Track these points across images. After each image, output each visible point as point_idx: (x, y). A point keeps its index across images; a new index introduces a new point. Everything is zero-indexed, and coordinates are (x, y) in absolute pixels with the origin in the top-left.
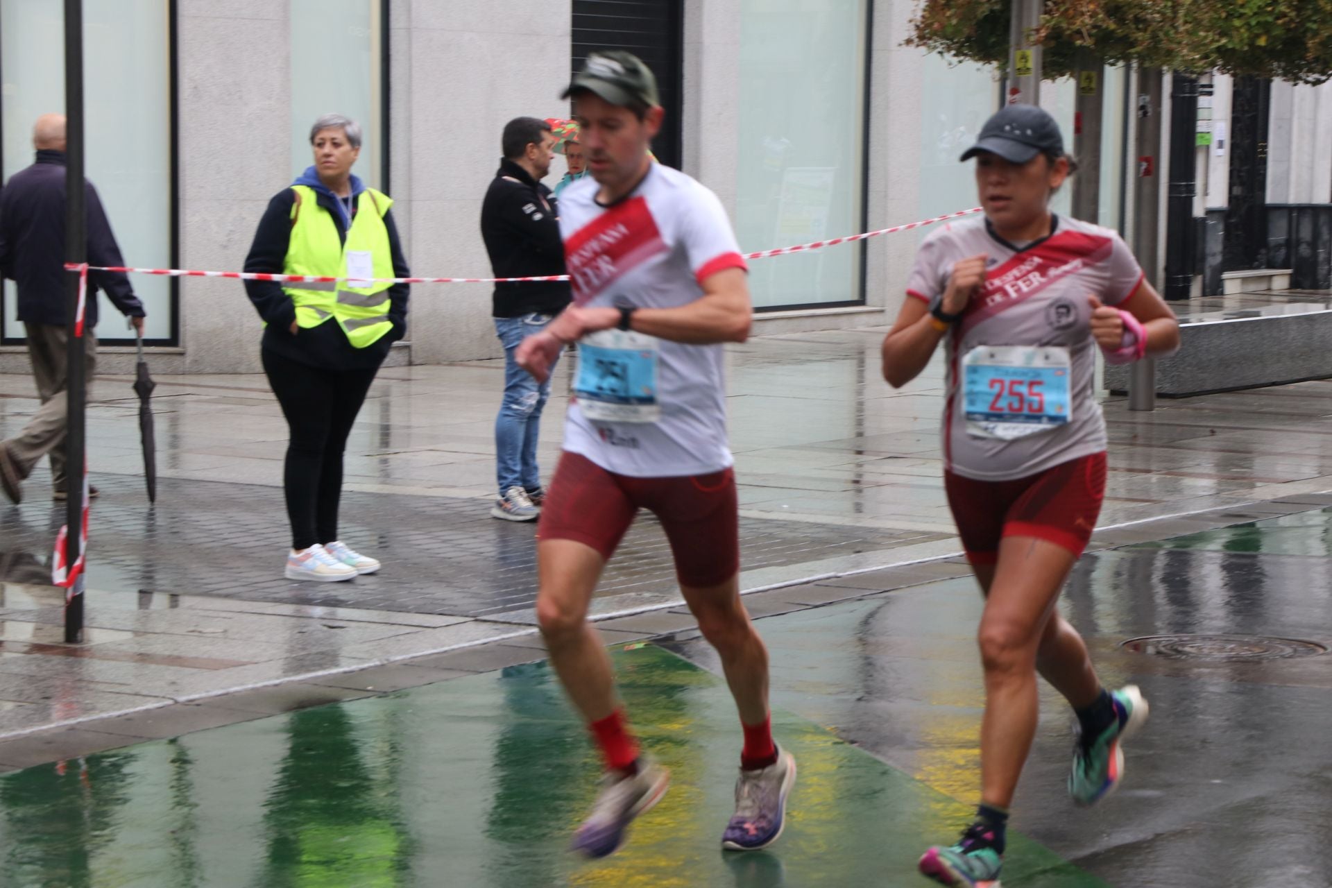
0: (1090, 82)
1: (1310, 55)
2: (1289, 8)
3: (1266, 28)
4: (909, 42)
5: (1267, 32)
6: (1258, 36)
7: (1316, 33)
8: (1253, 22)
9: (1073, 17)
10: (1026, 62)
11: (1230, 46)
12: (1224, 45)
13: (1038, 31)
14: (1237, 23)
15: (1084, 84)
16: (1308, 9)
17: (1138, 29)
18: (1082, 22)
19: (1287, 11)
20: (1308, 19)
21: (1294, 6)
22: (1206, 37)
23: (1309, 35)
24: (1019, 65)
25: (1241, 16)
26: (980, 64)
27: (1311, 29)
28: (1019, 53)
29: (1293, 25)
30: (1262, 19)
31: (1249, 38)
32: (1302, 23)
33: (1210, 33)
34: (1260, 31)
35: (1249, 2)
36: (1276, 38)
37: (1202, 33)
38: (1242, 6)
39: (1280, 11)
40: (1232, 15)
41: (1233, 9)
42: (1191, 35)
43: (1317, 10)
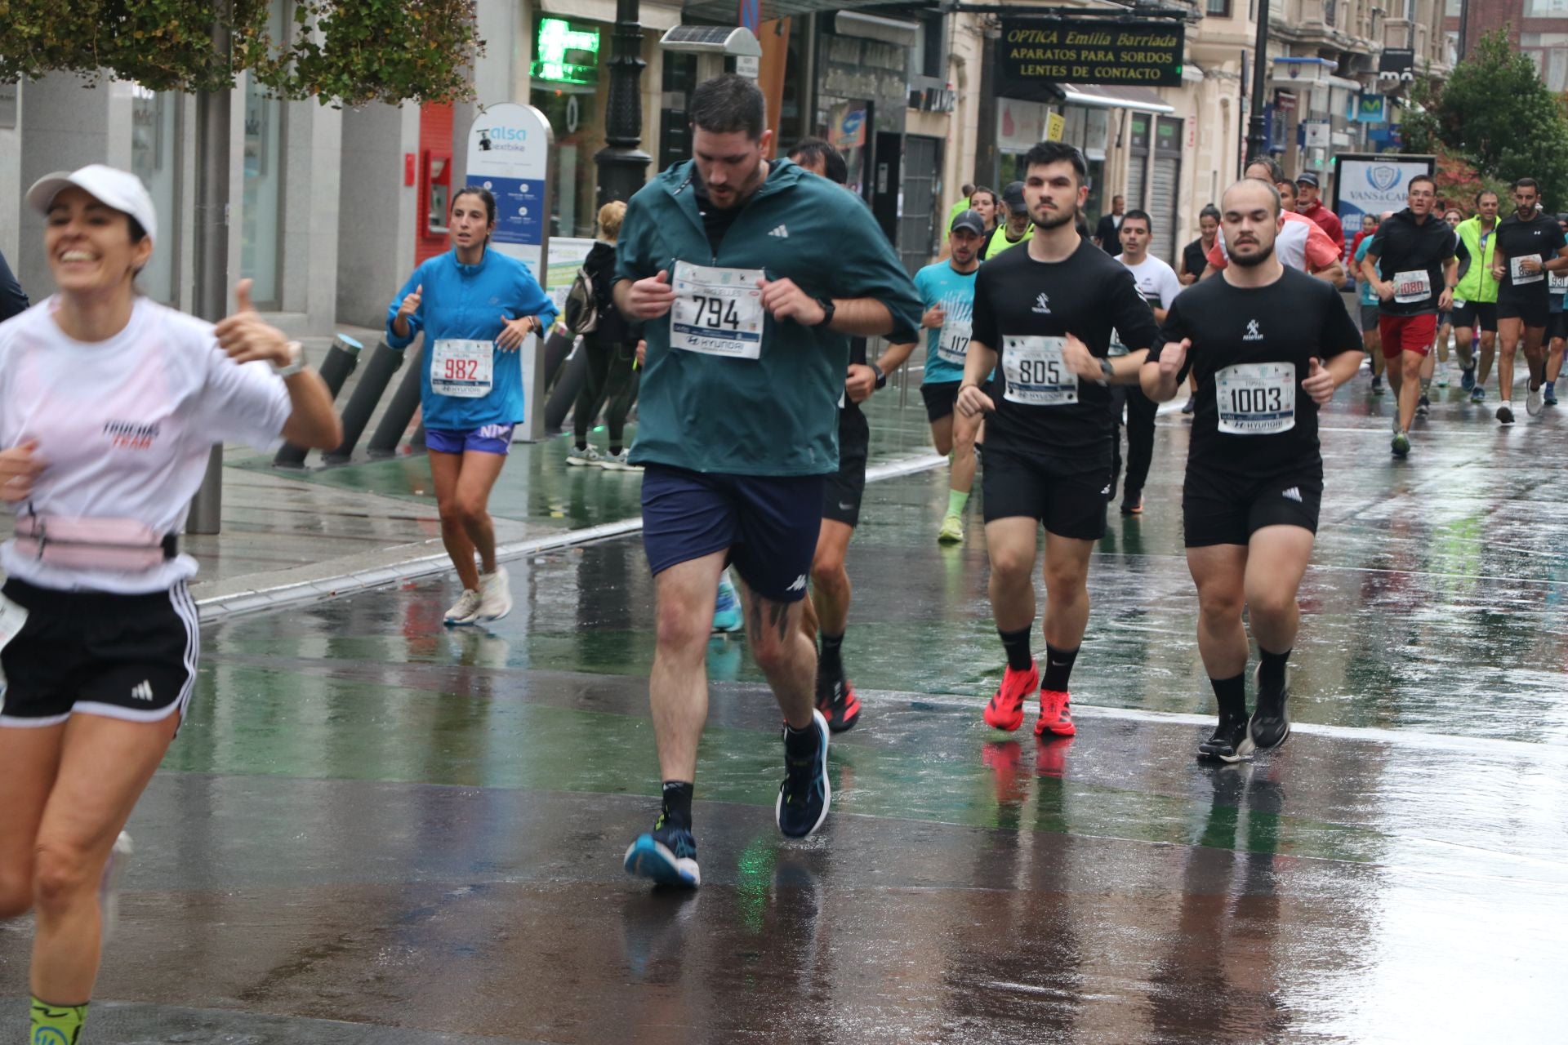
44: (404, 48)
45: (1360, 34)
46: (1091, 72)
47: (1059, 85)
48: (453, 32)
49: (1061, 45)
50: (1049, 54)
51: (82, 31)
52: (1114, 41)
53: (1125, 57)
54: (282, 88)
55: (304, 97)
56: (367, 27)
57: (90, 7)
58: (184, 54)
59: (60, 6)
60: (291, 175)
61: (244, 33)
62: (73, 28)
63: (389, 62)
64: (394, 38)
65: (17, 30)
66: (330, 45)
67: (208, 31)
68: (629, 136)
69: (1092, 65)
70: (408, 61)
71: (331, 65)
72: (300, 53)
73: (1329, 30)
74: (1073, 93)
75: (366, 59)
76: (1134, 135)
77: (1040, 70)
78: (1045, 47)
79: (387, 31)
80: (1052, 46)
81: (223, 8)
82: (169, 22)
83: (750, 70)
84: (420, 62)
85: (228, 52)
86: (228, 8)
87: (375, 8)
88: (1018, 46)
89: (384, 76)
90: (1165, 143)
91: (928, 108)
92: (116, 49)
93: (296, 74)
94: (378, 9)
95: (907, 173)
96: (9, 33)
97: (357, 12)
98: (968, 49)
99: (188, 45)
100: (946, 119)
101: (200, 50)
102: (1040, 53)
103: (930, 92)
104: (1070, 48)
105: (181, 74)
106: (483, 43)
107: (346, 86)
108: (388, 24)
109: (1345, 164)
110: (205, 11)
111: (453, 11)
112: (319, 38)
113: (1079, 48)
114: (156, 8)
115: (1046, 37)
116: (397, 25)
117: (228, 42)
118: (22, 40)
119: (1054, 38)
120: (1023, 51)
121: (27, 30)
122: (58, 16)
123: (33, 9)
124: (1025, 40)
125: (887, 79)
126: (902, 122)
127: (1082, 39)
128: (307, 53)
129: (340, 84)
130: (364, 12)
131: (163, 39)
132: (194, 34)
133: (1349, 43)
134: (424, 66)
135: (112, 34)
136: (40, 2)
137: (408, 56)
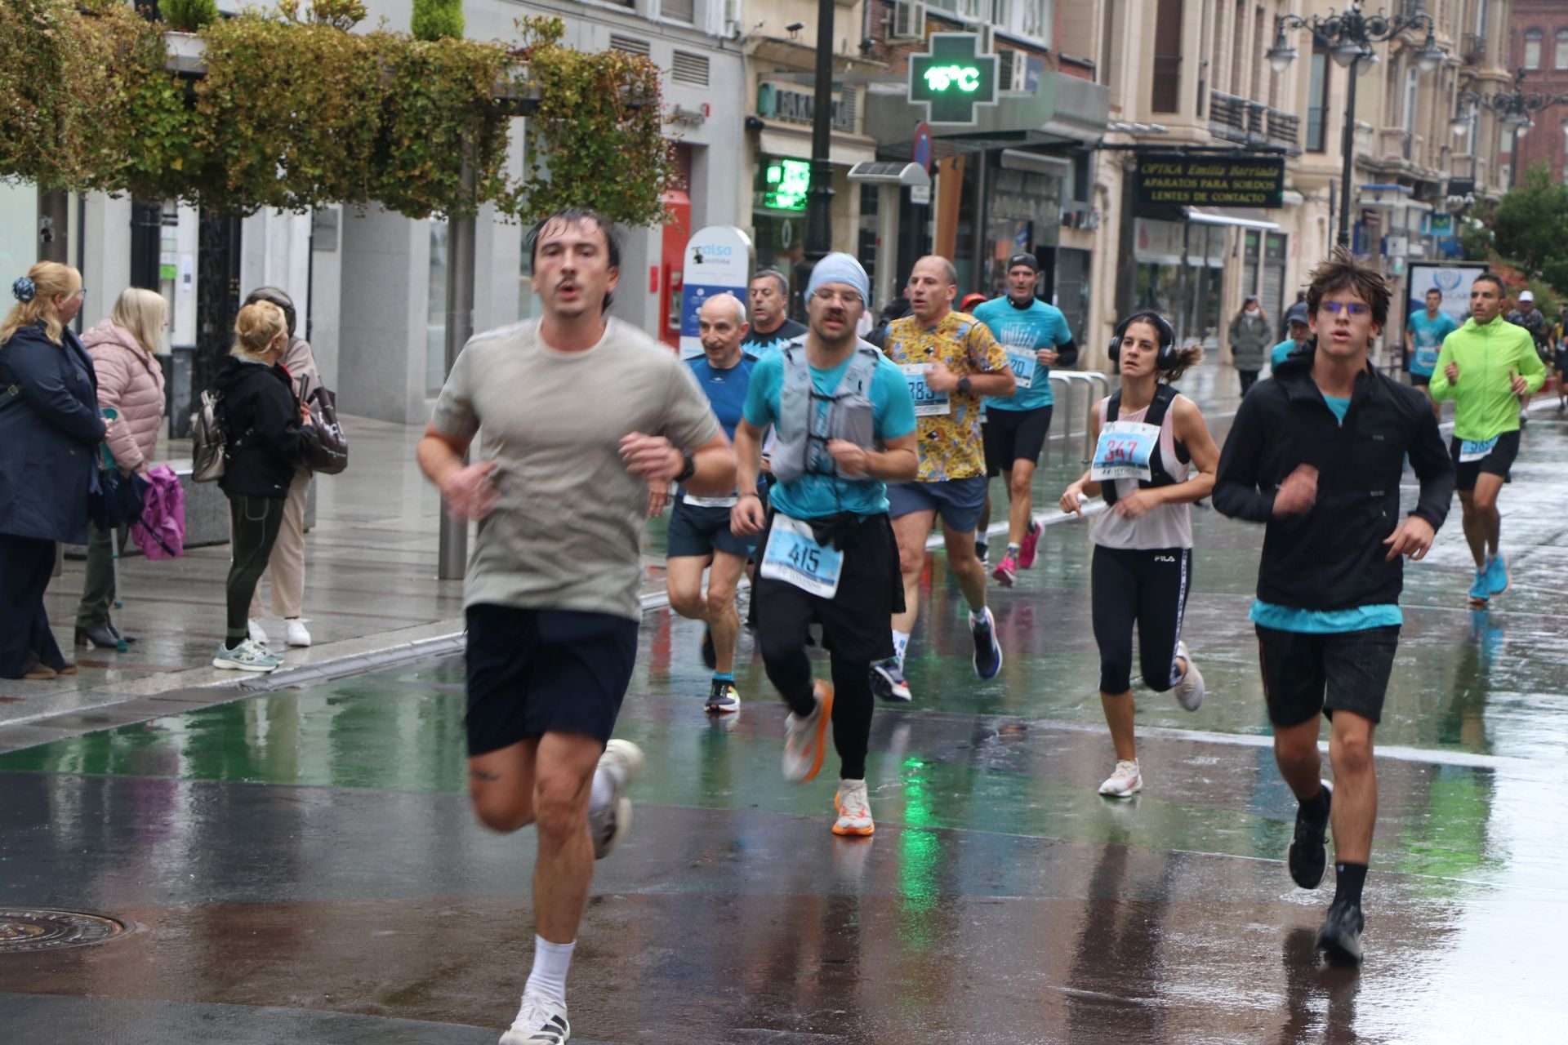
1: (231, 184)
2: (207, 130)
3: (182, 151)
5: (184, 155)
6: (173, 159)
7: (237, 160)
8: (167, 143)
11: (141, 168)
12: (133, 165)
14: (149, 142)
16: (226, 133)
17: (12, 139)
19: (206, 133)
20: (229, 145)
21: (213, 128)
22: (110, 156)
23: (230, 161)
25: (153, 135)
27: (232, 155)
29: (212, 150)
30: (176, 140)
31: (162, 160)
32: (222, 148)
33: (114, 152)
34: (176, 153)
35: (161, 120)
36: (193, 163)
37: (105, 151)
38: (154, 124)
39: (197, 133)
40: (144, 133)
41: (144, 127)
42: (91, 151)
43: (238, 135)
44: (616, 182)
45: (1431, 165)
46: (1209, 197)
47: (1185, 208)
49: (1185, 176)
50: (1175, 183)
51: (356, 170)
52: (1228, 171)
53: (1237, 185)
54: (517, 217)
56: (586, 165)
57: (362, 153)
58: (437, 191)
59: (338, 152)
61: (486, 171)
62: (348, 169)
63: (604, 193)
64: (608, 174)
65: (301, 172)
66: (556, 180)
67: (457, 170)
69: (1210, 192)
70: (619, 193)
71: (556, 197)
72: (531, 187)
73: (1406, 163)
74: (1195, 214)
75: (585, 191)
76: (1247, 247)
77: (1168, 196)
78: (1172, 177)
79: (602, 168)
80: (1176, 177)
81: (470, 151)
82: (425, 163)
83: (922, 197)
84: (629, 193)
85: (473, 186)
86: (474, 152)
87: (592, 149)
88: (1150, 176)
89: (599, 205)
90: (1273, 254)
91: (1077, 226)
92: (383, 186)
93: (529, 204)
94: (595, 151)
95: (1062, 277)
96: (296, 174)
97: (578, 154)
98: (1110, 179)
99: (440, 182)
100: (1092, 236)
101: (450, 186)
102: (1167, 183)
103: (1080, 215)
104: (1192, 178)
105: (434, 205)
108: (602, 162)
109: (1416, 271)
110: (455, 154)
112: (545, 174)
113: (1199, 178)
114: (414, 152)
115: (1173, 169)
116: (610, 163)
117: (474, 180)
118: (306, 179)
119: (1179, 170)
120: (1154, 181)
121: (311, 171)
122: (337, 160)
123: (316, 154)
124: (1156, 171)
125: (1043, 204)
126: (1057, 239)
127: (1202, 171)
128: (536, 187)
130: (583, 153)
131: (421, 177)
132: (446, 173)
133: (1422, 173)
134: (632, 196)
135: (380, 174)
136: (321, 149)
137: (620, 188)
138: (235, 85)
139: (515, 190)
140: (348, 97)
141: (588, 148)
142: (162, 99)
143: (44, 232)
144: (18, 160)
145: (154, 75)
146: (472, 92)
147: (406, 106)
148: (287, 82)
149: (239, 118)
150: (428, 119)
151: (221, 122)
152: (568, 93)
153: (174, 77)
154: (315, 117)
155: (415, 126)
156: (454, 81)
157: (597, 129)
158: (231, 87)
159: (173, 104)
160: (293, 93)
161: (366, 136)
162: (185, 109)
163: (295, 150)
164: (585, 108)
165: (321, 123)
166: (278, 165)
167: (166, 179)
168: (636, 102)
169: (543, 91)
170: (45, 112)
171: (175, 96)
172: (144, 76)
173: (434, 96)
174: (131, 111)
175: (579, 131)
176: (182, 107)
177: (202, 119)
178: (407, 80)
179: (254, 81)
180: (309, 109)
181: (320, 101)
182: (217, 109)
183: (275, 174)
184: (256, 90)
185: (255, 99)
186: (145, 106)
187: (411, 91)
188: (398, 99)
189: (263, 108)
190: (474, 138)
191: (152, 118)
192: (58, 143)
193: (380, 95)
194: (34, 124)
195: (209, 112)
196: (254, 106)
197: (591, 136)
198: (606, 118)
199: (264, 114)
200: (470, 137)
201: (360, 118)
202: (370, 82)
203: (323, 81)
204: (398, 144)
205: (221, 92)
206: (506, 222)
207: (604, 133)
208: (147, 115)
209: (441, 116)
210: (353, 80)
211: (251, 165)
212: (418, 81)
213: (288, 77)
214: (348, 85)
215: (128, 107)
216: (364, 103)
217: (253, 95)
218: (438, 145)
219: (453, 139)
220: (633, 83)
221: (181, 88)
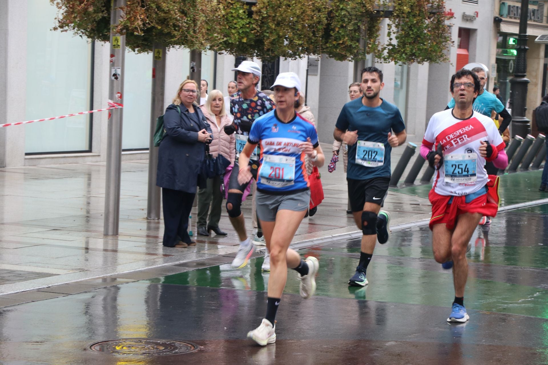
0: (159, 54)
1: (265, 48)
2: (256, 26)
3: (246, 34)
4: (55, 29)
5: (247, 36)
6: (243, 38)
7: (268, 38)
8: (241, 32)
9: (134, 21)
10: (118, 42)
11: (230, 42)
12: (227, 40)
13: (117, 27)
14: (233, 31)
15: (156, 55)
16: (264, 27)
17: (176, 30)
18: (137, 23)
20: (265, 31)
21: (259, 25)
22: (217, 37)
23: (265, 38)
24: (114, 43)
25: (235, 28)
26: (103, 43)
27: (266, 36)
28: (114, 38)
29: (258, 34)
30: (244, 30)
31: (239, 38)
32: (262, 33)
33: (219, 35)
34: (244, 35)
35: (239, 22)
36: (251, 39)
37: (216, 35)
38: (236, 24)
39: (253, 27)
40: (231, 28)
41: (231, 25)
42: (210, 35)
43: (269, 28)
44: (425, 45)
48: (442, 38)
51: (316, 42)
54: (383, 59)
55: (389, 62)
56: (412, 38)
57: (319, 34)
58: (349, 49)
59: (309, 34)
60: (411, 89)
61: (370, 41)
62: (313, 41)
63: (419, 49)
64: (421, 41)
65: (294, 42)
66: (399, 44)
67: (358, 41)
68: (522, 73)
70: (426, 49)
71: (399, 51)
72: (388, 47)
75: (411, 49)
79: (419, 39)
81: (363, 33)
82: (344, 38)
84: (430, 49)
85: (365, 47)
86: (365, 33)
89: (417, 54)
92: (327, 48)
93: (387, 54)
94: (416, 32)
96: (292, 43)
97: (409, 33)
99: (351, 45)
101: (355, 47)
105: (348, 55)
106: (453, 42)
107: (404, 58)
108: (419, 36)
110: (357, 34)
111: (443, 31)
112: (395, 42)
114: (340, 34)
116: (422, 37)
117: (365, 45)
118: (296, 45)
121: (298, 42)
122: (308, 37)
123: (300, 35)
128: (391, 47)
129: (402, 57)
130: (411, 33)
131: (342, 44)
132: (353, 42)
134: (431, 51)
135: (326, 43)
136: (302, 33)
137: (426, 47)
138: (268, 7)
139: (382, 49)
140: (313, 11)
141: (413, 30)
142: (239, 13)
143: (192, 68)
144: (178, 39)
145: (236, 4)
146: (364, 8)
147: (337, 14)
148: (289, 6)
149: (269, 21)
150: (346, 20)
151: (262, 23)
152: (405, 8)
153: (244, 4)
154: (300, 20)
155: (341, 23)
156: (357, 3)
157: (417, 23)
158: (266, 8)
159: (243, 15)
160: (291, 10)
161: (320, 27)
162: (248, 17)
163: (292, 33)
164: (412, 14)
165: (302, 22)
166: (285, 40)
167: (241, 46)
168: (434, 11)
169: (394, 7)
170: (189, 19)
171: (244, 12)
172: (232, 4)
173: (348, 10)
174: (227, 18)
175: (409, 24)
176: (247, 16)
177: (255, 21)
178: (338, 4)
179: (276, 6)
180: (298, 17)
181: (302, 13)
182: (261, 17)
183: (283, 42)
184: (276, 9)
185: (276, 13)
186: (232, 16)
187: (340, 8)
188: (334, 12)
189: (279, 16)
190: (365, 27)
191: (235, 21)
192: (194, 32)
193: (327, 10)
194: (185, 24)
195: (257, 18)
196: (276, 16)
197: (414, 25)
198: (421, 18)
199: (279, 19)
200: (364, 27)
201: (318, 20)
202: (323, 5)
203: (304, 5)
204: (333, 30)
205: (262, 10)
206: (378, 61)
207: (420, 24)
208: (233, 20)
209: (352, 18)
210: (316, 4)
211: (274, 40)
212: (343, 4)
213: (289, 3)
214: (314, 6)
215: (226, 17)
216: (320, 14)
217: (275, 11)
218: (350, 30)
219: (356, 28)
220: (432, 3)
221: (247, 9)
